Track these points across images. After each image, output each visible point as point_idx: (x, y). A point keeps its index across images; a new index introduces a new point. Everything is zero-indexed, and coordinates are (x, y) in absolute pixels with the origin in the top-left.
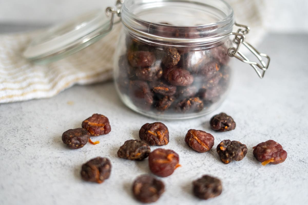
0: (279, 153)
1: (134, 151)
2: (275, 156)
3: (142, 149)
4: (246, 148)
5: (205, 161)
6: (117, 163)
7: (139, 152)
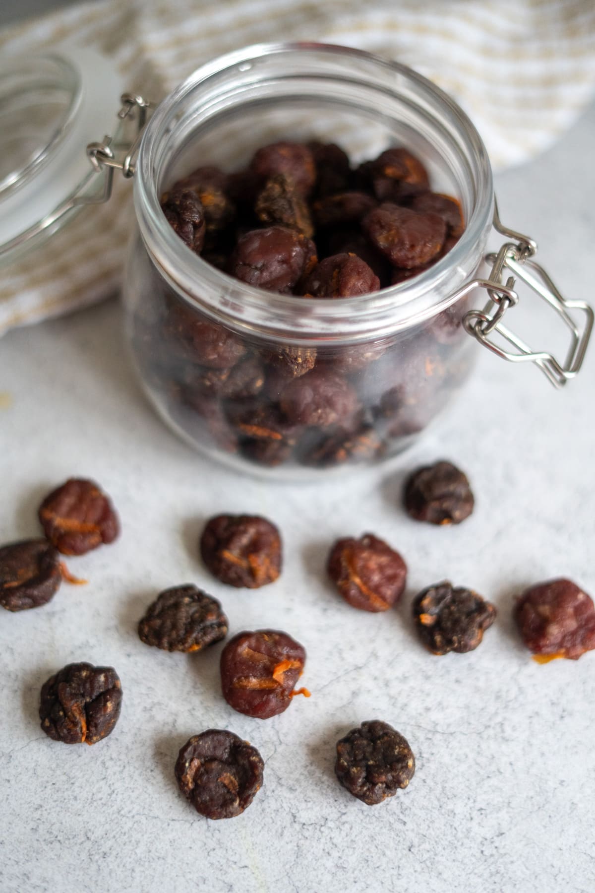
0: (581, 632)
1: (183, 641)
2: (569, 645)
3: (205, 631)
4: (492, 614)
5: (377, 644)
6: (138, 659)
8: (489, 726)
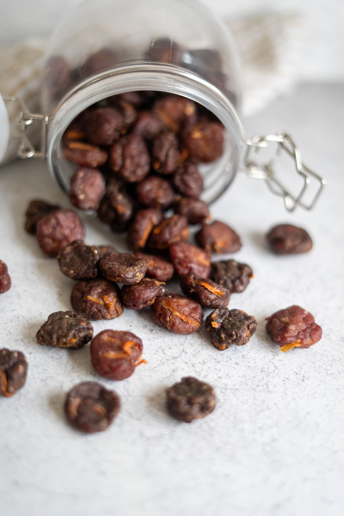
0: (309, 330)
1: (66, 336)
2: (302, 337)
3: (80, 331)
4: (254, 322)
5: (185, 346)
6: (36, 355)
7: (74, 337)
8: (259, 385)
